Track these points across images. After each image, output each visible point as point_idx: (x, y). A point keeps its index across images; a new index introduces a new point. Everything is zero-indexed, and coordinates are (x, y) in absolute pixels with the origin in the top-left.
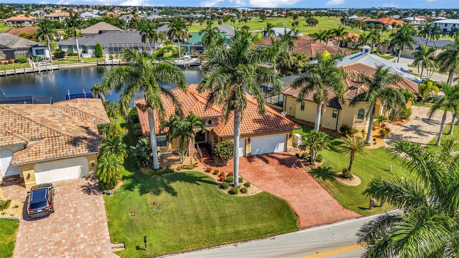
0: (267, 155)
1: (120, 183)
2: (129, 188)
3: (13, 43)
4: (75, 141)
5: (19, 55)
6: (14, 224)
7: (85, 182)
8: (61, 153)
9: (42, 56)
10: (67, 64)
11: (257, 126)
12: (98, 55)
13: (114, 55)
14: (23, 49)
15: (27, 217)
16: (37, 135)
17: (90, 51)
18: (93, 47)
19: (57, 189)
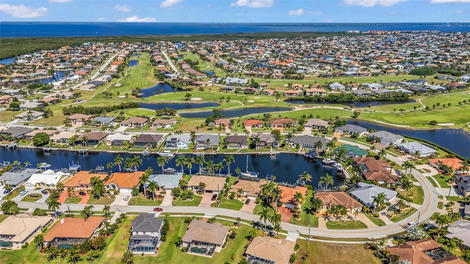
0: (290, 209)
1: (260, 203)
2: (261, 205)
3: (268, 140)
4: (256, 194)
5: (268, 145)
6: (243, 204)
7: (255, 201)
8: (253, 195)
9: (276, 146)
10: (284, 151)
11: (289, 202)
12: (297, 147)
13: (304, 149)
14: (271, 143)
15: (246, 203)
16: (251, 190)
17: (295, 145)
18: (296, 144)
19: (251, 201)
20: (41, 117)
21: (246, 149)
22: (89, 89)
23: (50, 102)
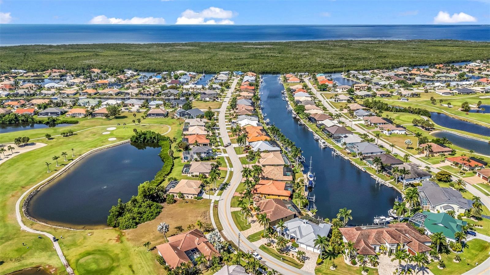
10: (399, 188)
20: (346, 101)
21: (373, 169)
22: (443, 93)
23: (381, 95)
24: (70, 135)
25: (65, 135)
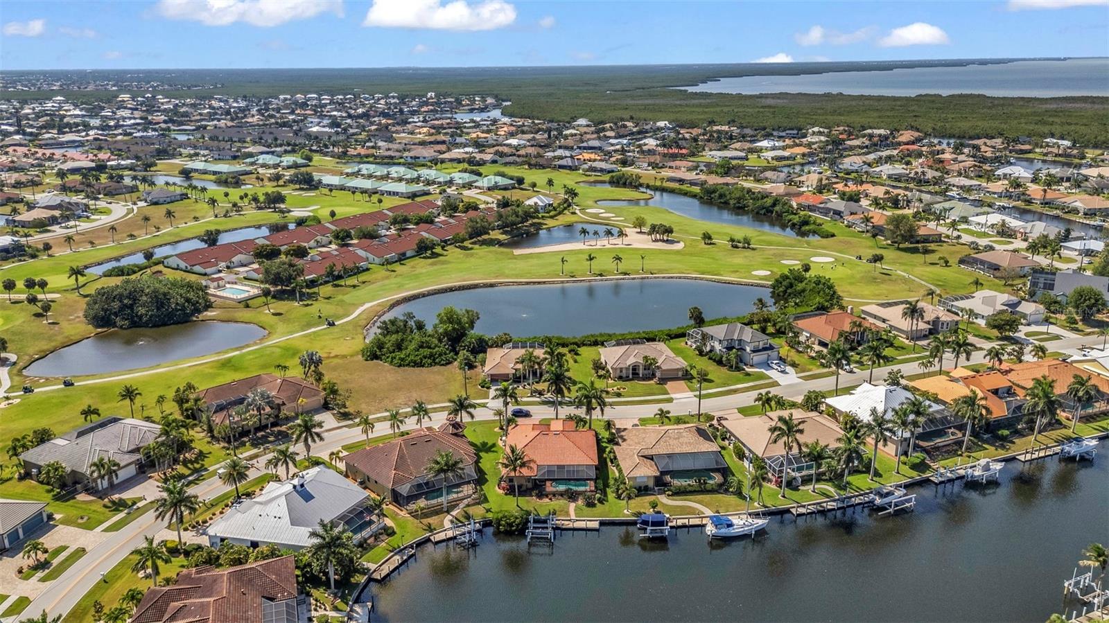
24: (744, 248)
25: (734, 244)
